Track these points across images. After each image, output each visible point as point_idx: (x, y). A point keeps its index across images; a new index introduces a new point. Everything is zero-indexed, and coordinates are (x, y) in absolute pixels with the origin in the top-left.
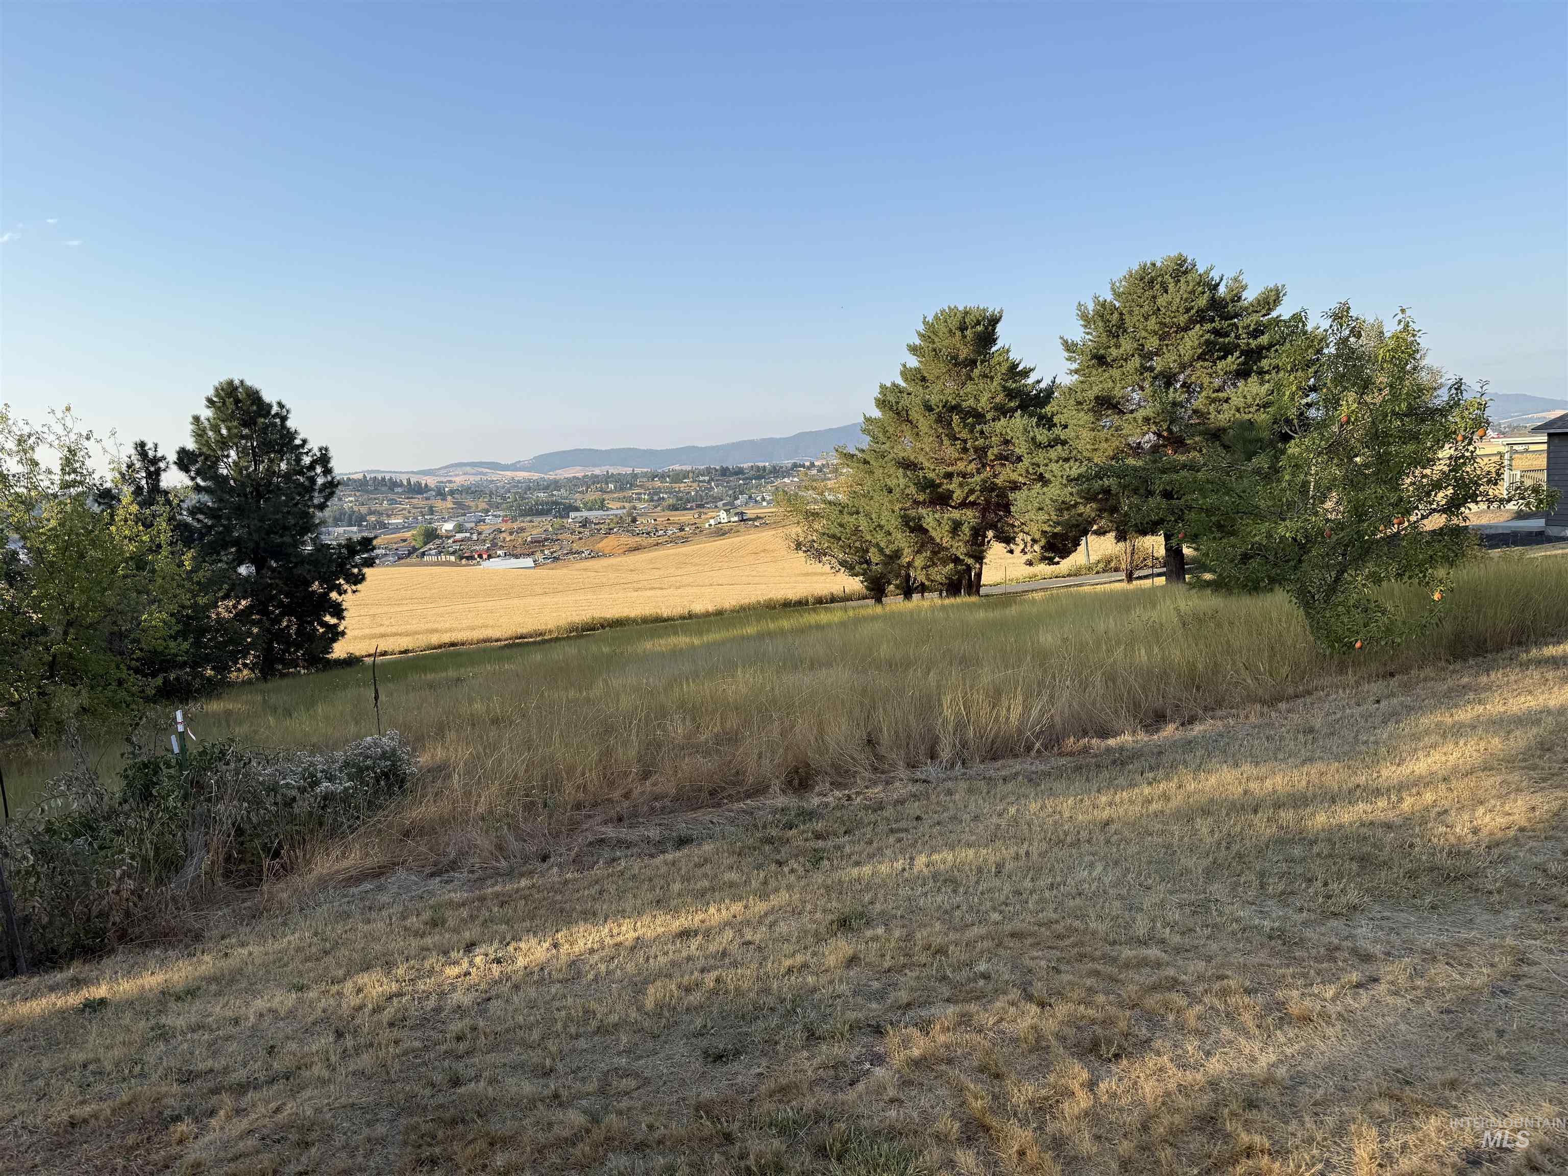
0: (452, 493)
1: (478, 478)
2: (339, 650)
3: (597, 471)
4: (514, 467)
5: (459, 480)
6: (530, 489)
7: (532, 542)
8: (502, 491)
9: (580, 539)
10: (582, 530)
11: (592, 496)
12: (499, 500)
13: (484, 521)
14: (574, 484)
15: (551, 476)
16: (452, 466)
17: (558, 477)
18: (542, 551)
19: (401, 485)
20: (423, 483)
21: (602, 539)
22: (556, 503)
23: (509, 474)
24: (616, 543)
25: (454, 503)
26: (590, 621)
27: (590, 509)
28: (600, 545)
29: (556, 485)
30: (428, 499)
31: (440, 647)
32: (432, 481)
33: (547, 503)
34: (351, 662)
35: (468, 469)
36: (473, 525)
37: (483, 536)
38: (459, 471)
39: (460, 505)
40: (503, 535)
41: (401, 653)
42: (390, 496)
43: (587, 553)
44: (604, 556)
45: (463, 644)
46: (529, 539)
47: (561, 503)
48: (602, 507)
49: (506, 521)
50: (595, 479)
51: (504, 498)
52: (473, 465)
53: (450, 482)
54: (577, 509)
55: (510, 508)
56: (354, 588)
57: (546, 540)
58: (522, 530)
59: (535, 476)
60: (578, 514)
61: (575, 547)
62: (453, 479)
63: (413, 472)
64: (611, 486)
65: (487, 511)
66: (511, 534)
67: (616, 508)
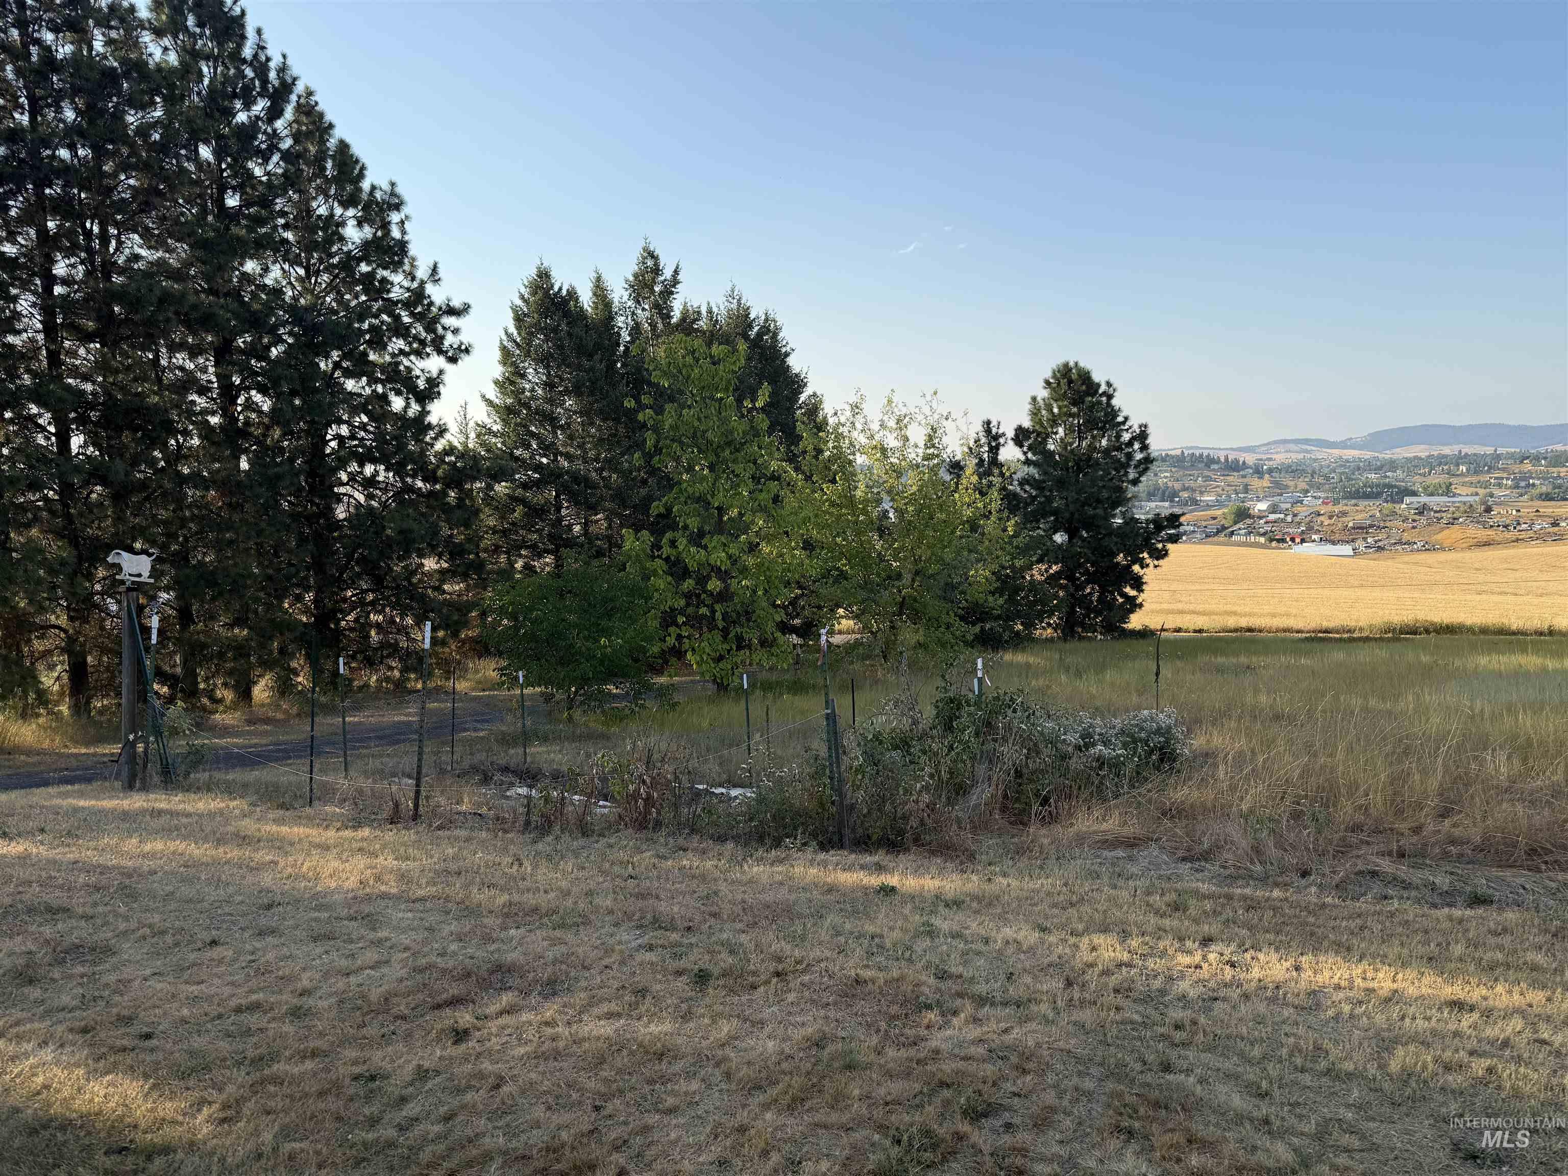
0: (1270, 471)
1: (1301, 456)
2: (1135, 621)
3: (1447, 451)
4: (1343, 445)
5: (1280, 457)
6: (1359, 469)
7: (1354, 528)
8: (1326, 470)
9: (1414, 528)
10: (1417, 517)
11: (1435, 479)
12: (1321, 480)
13: (1301, 502)
14: (1413, 465)
15: (1387, 455)
16: (1275, 442)
17: (1395, 457)
18: (1365, 539)
19: (1218, 461)
20: (1241, 460)
21: (1442, 529)
22: (1390, 486)
23: (1336, 452)
24: (1460, 536)
25: (1271, 482)
26: (1411, 623)
27: (1432, 495)
28: (1439, 537)
29: (1392, 465)
30: (1244, 477)
31: (1236, 630)
32: (1250, 459)
33: (1378, 486)
34: (1145, 634)
35: (1292, 447)
36: (1289, 506)
37: (1297, 519)
38: (1281, 448)
39: (1277, 484)
40: (1322, 518)
41: (1195, 631)
42: (1206, 473)
43: (1420, 544)
44: (1443, 549)
45: (1260, 631)
46: (1351, 524)
47: (1395, 486)
48: (1448, 491)
49: (1327, 504)
50: (1442, 460)
51: (1327, 478)
52: (1297, 441)
53: (1270, 459)
54: (1414, 494)
55: (1333, 490)
56: (1156, 562)
57: (1371, 526)
58: (1344, 514)
59: (1367, 455)
60: (1414, 499)
61: (1406, 537)
62: (1273, 456)
63: (1232, 449)
64: (1463, 468)
65: (1307, 491)
66: (1330, 517)
67: (1465, 494)
